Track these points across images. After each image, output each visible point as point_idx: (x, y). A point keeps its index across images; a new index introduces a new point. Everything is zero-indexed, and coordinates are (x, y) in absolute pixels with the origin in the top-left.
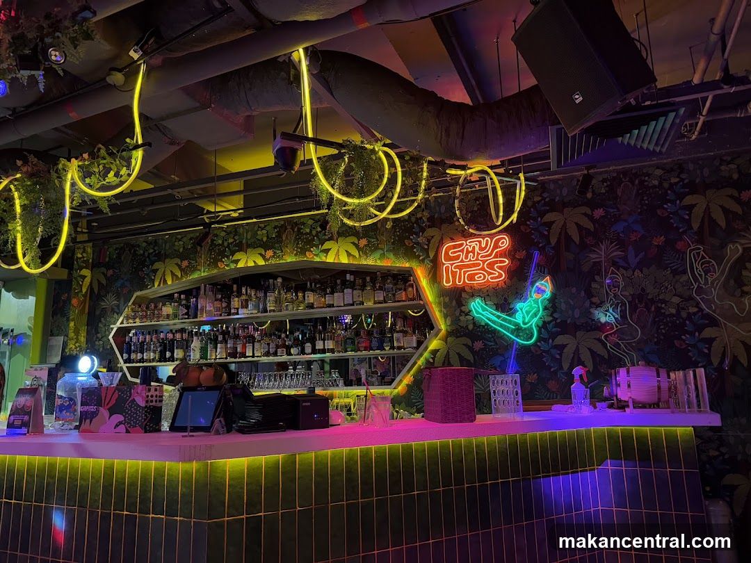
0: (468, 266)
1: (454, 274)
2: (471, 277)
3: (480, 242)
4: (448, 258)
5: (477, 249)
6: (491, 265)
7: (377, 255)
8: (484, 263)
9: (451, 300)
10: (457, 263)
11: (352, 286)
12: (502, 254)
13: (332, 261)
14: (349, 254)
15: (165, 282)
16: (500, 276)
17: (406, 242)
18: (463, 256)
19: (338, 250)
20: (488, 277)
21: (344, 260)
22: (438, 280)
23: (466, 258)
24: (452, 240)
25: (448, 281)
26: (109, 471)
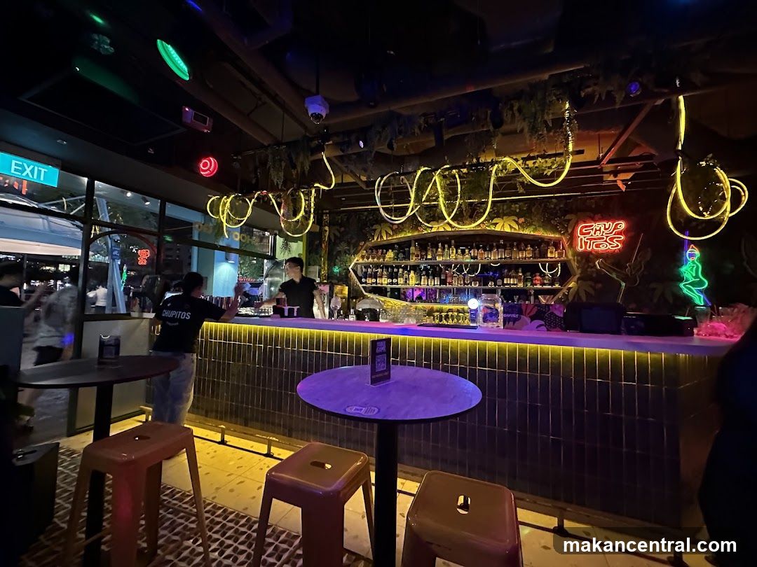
0: (595, 239)
1: (586, 243)
2: (597, 246)
3: (605, 225)
4: (582, 233)
5: (602, 229)
6: (611, 239)
7: (531, 229)
8: (607, 237)
9: (582, 258)
10: (588, 236)
11: (504, 247)
12: (620, 233)
13: (499, 230)
14: (511, 227)
15: (382, 237)
16: (618, 246)
17: (552, 222)
18: (592, 233)
19: (503, 225)
20: (609, 247)
21: (507, 229)
22: (574, 246)
23: (595, 233)
24: (585, 222)
25: (581, 247)
26: (579, 356)
